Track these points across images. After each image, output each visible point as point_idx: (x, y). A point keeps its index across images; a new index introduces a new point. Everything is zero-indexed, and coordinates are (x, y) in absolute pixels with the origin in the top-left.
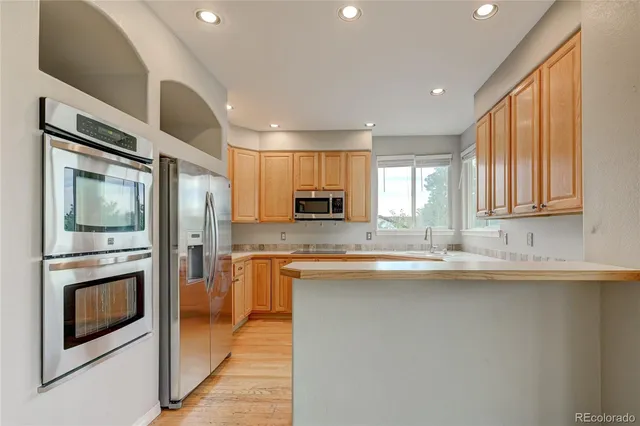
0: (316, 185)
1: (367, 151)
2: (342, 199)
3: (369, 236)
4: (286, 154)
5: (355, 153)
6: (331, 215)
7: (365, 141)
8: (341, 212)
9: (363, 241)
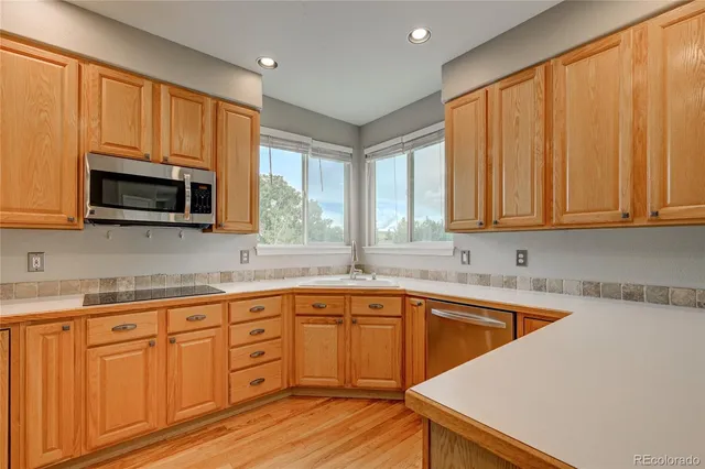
0: (146, 149)
1: (254, 109)
2: (209, 187)
3: (244, 256)
4: (60, 58)
5: (232, 107)
6: (188, 217)
7: (249, 90)
8: (209, 211)
9: (234, 265)
